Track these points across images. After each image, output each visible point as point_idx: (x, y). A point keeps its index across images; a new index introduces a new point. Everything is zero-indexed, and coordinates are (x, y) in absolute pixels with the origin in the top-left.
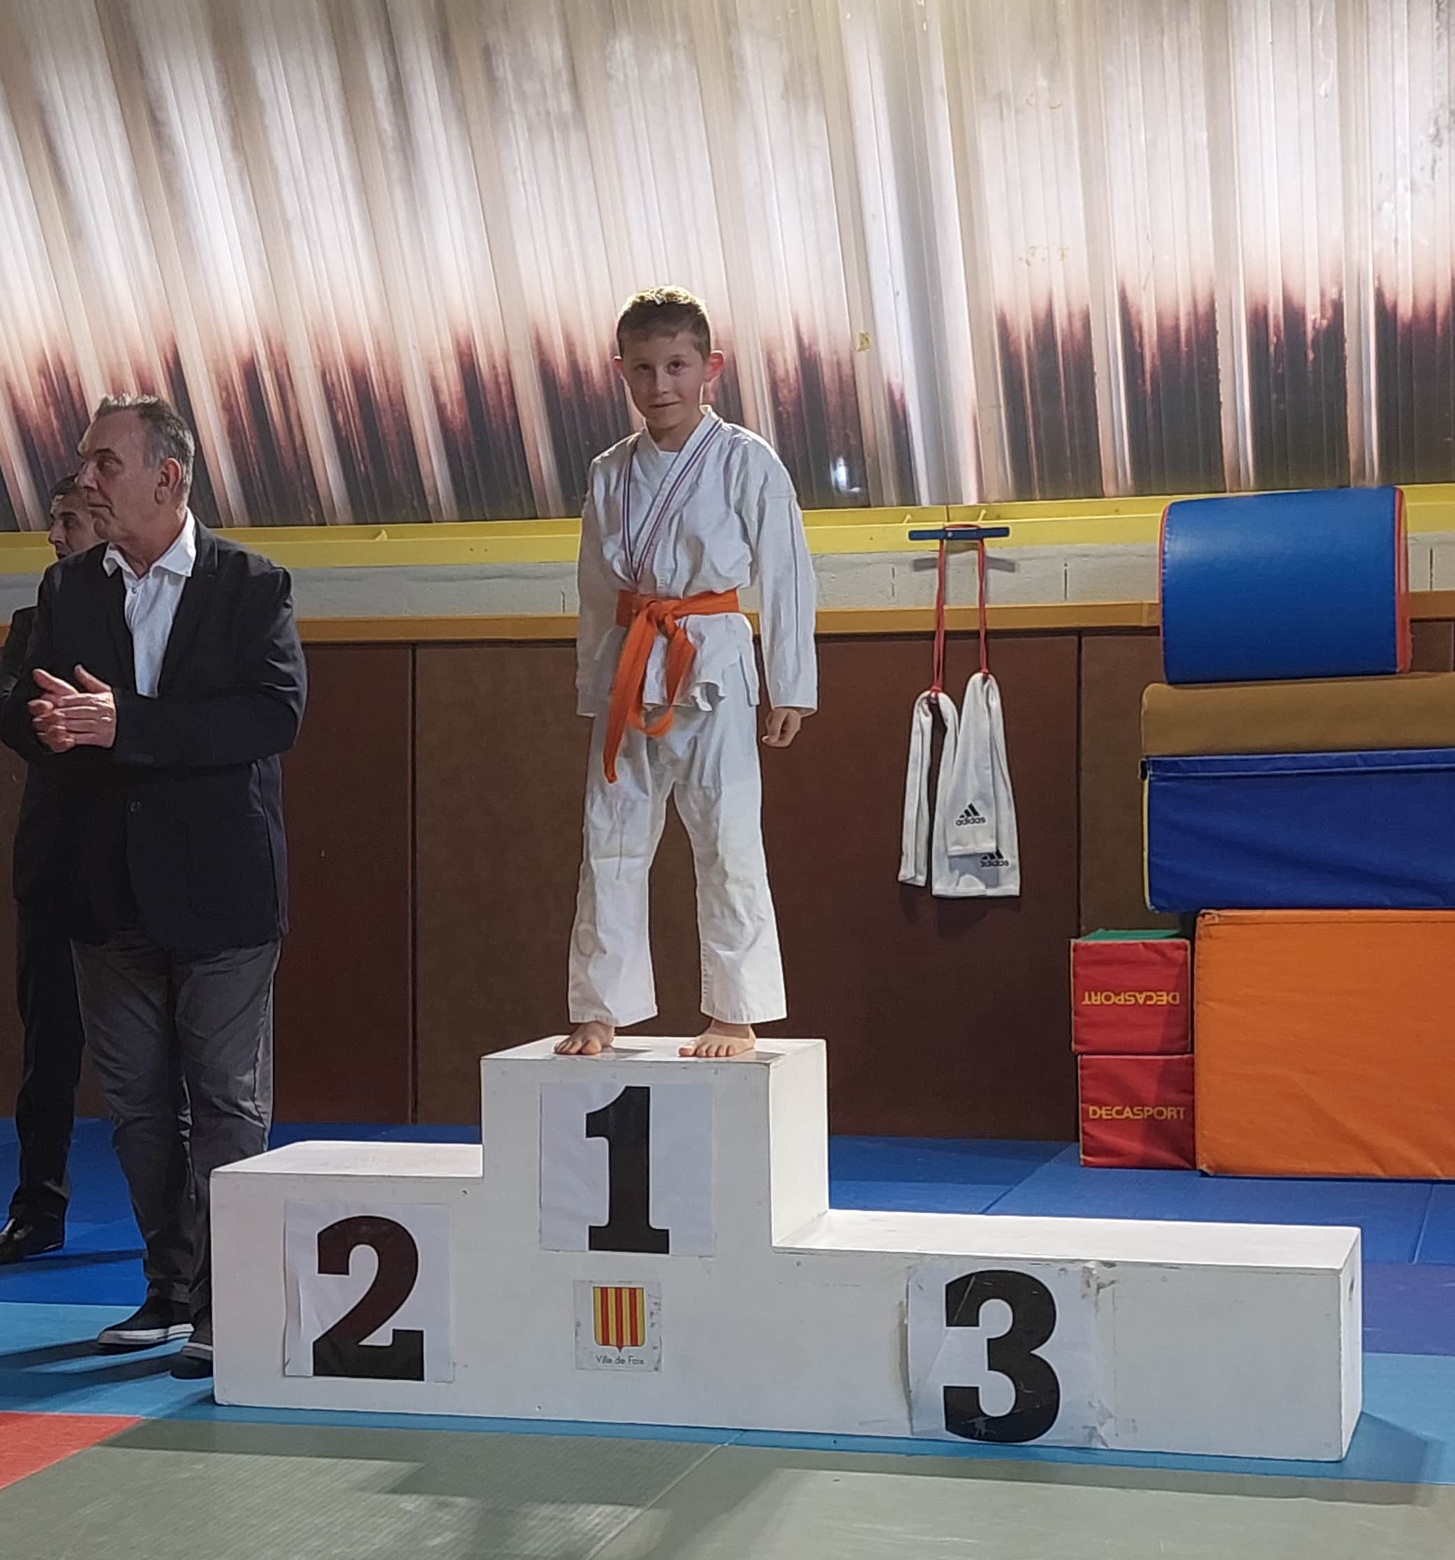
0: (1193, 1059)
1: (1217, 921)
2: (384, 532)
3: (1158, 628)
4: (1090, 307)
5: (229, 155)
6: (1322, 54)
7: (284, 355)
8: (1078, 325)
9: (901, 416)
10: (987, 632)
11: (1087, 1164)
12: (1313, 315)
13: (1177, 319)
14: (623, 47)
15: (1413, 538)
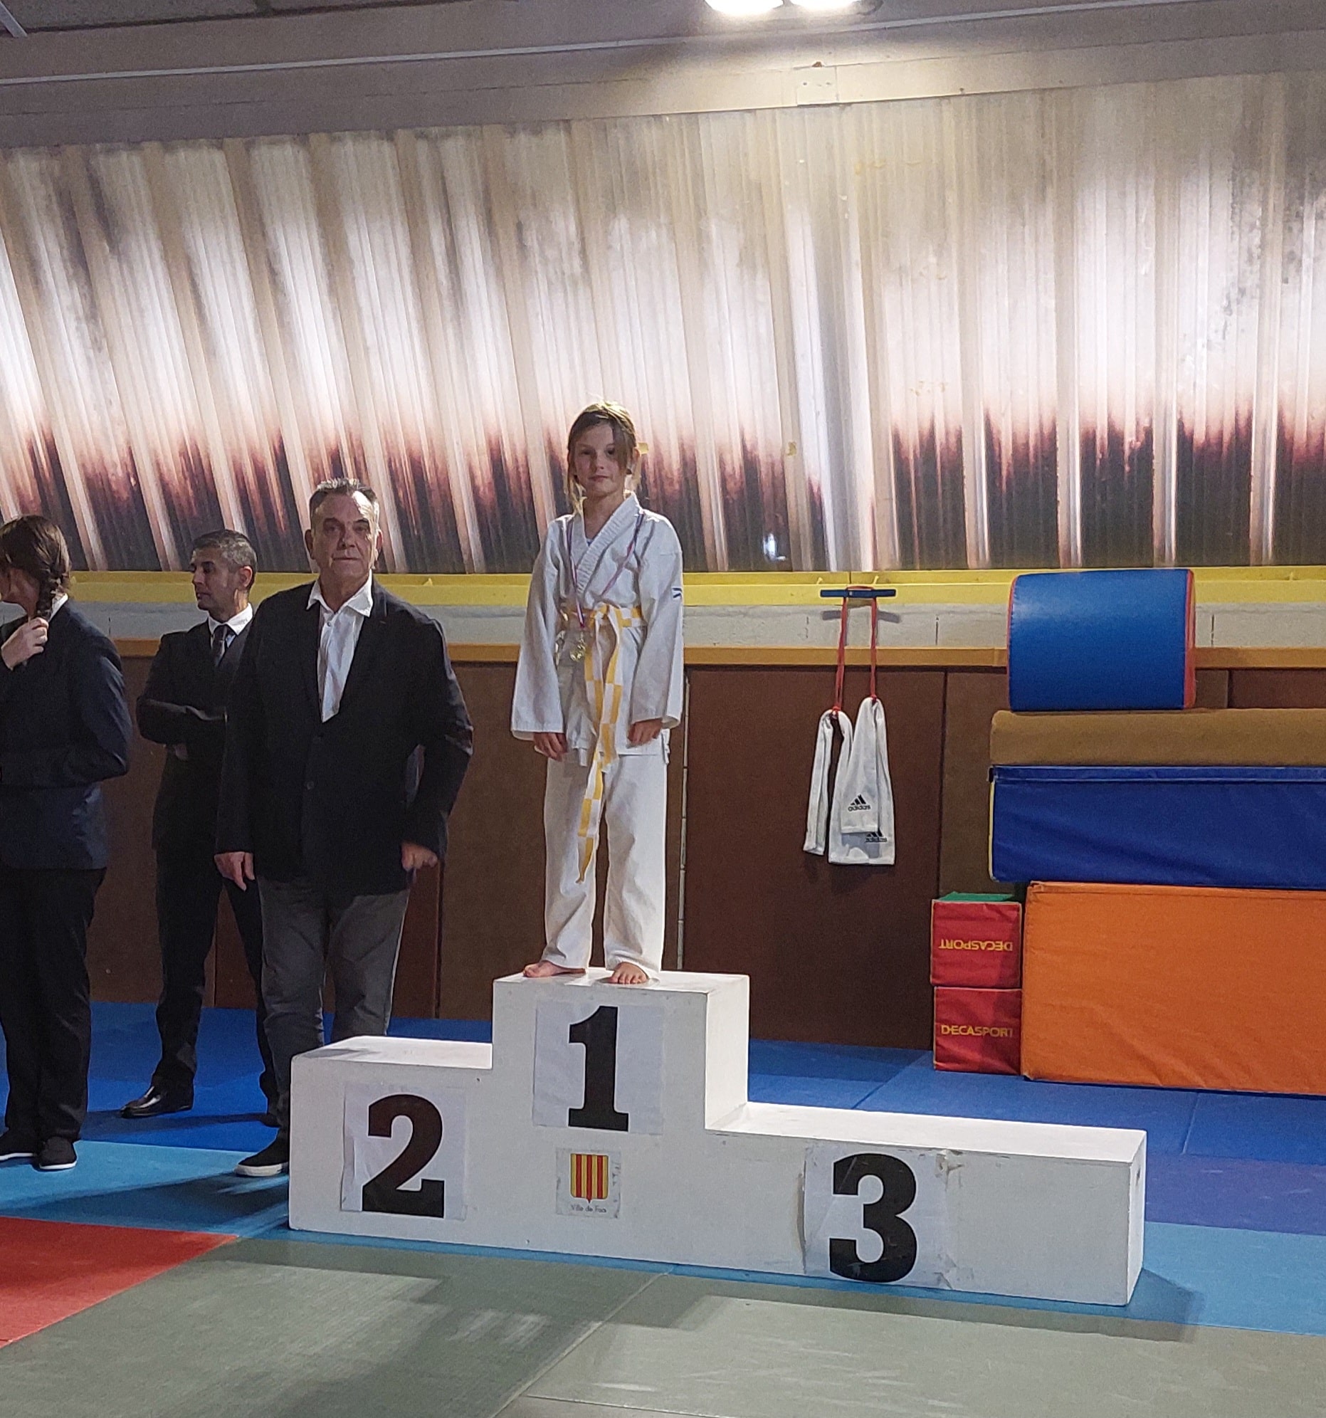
0: (1021, 993)
1: (1042, 890)
2: (430, 580)
3: (1005, 668)
4: (963, 427)
5: (326, 298)
6: (1144, 244)
7: (361, 446)
8: (953, 440)
9: (818, 503)
10: (877, 667)
11: (939, 1068)
12: (1130, 439)
13: (1027, 437)
14: (621, 225)
15: (1200, 607)
